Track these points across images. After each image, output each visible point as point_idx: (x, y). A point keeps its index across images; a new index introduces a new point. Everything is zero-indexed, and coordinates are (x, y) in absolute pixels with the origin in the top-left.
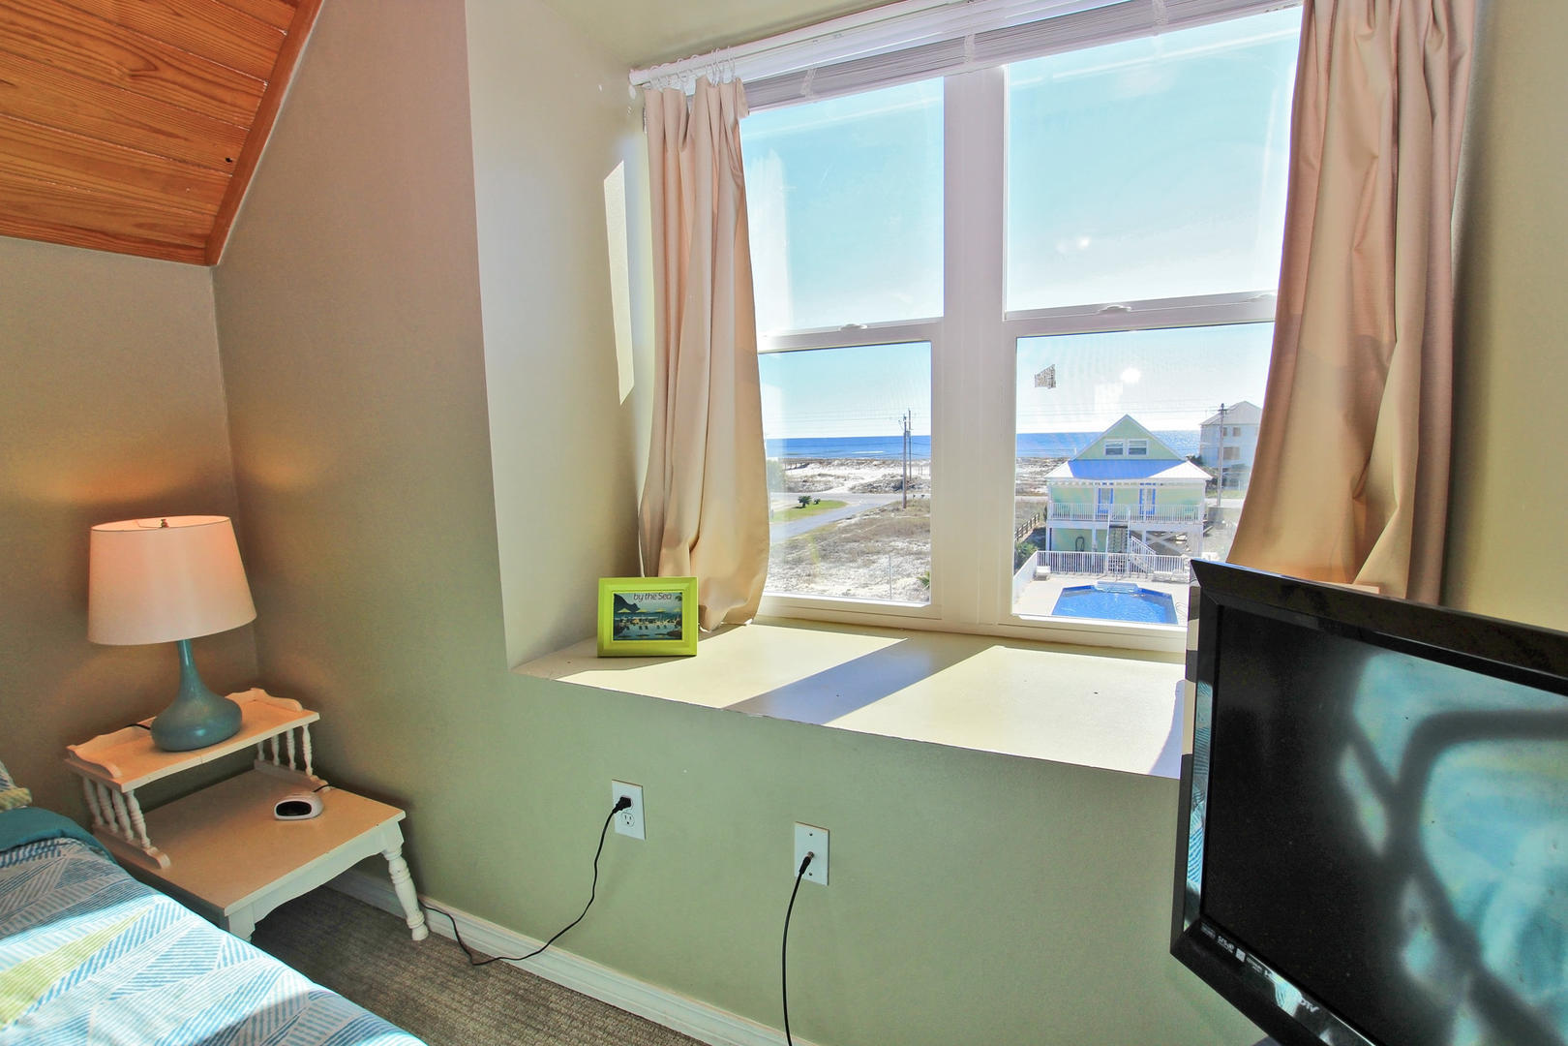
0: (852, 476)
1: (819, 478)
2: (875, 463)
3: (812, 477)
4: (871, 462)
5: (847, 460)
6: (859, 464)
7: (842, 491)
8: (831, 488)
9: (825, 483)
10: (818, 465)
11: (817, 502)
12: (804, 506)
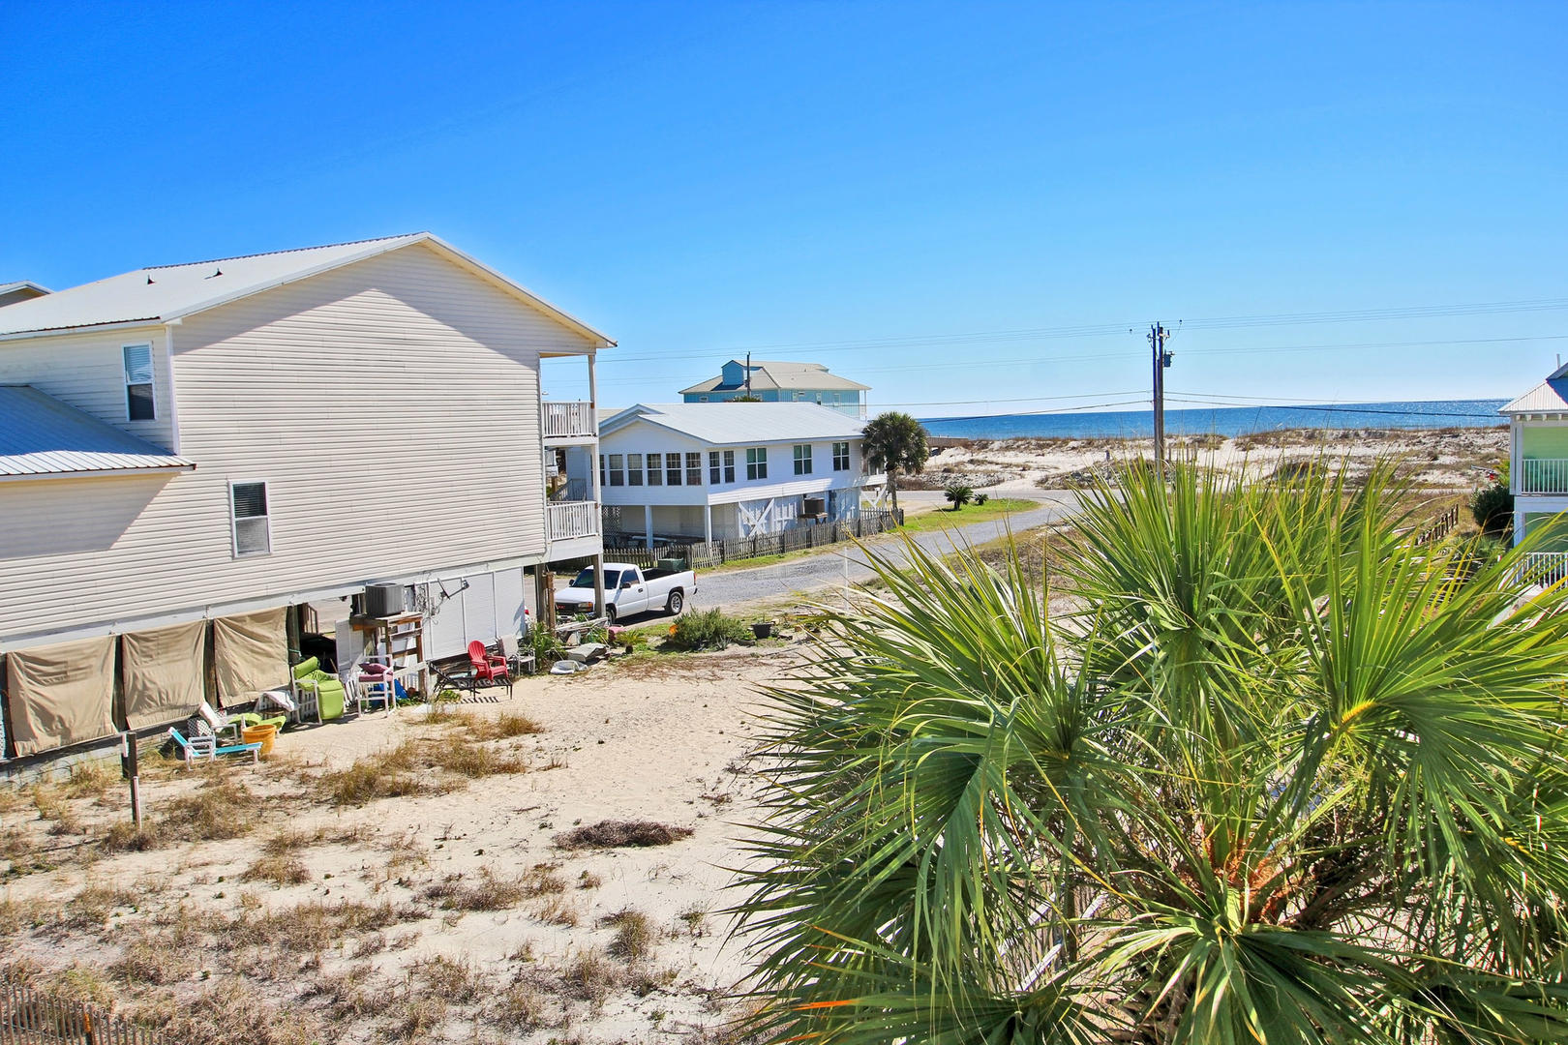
0: (1034, 465)
1: (970, 467)
2: (1072, 444)
3: (957, 464)
4: (1065, 442)
5: (1017, 440)
6: (1041, 447)
7: (1020, 487)
8: (999, 482)
9: (988, 474)
10: (963, 450)
11: (981, 500)
12: (956, 508)
